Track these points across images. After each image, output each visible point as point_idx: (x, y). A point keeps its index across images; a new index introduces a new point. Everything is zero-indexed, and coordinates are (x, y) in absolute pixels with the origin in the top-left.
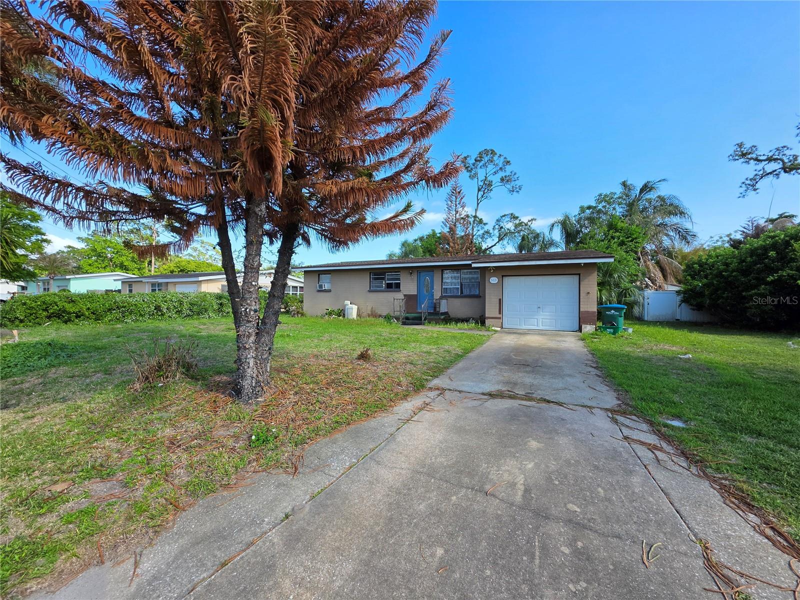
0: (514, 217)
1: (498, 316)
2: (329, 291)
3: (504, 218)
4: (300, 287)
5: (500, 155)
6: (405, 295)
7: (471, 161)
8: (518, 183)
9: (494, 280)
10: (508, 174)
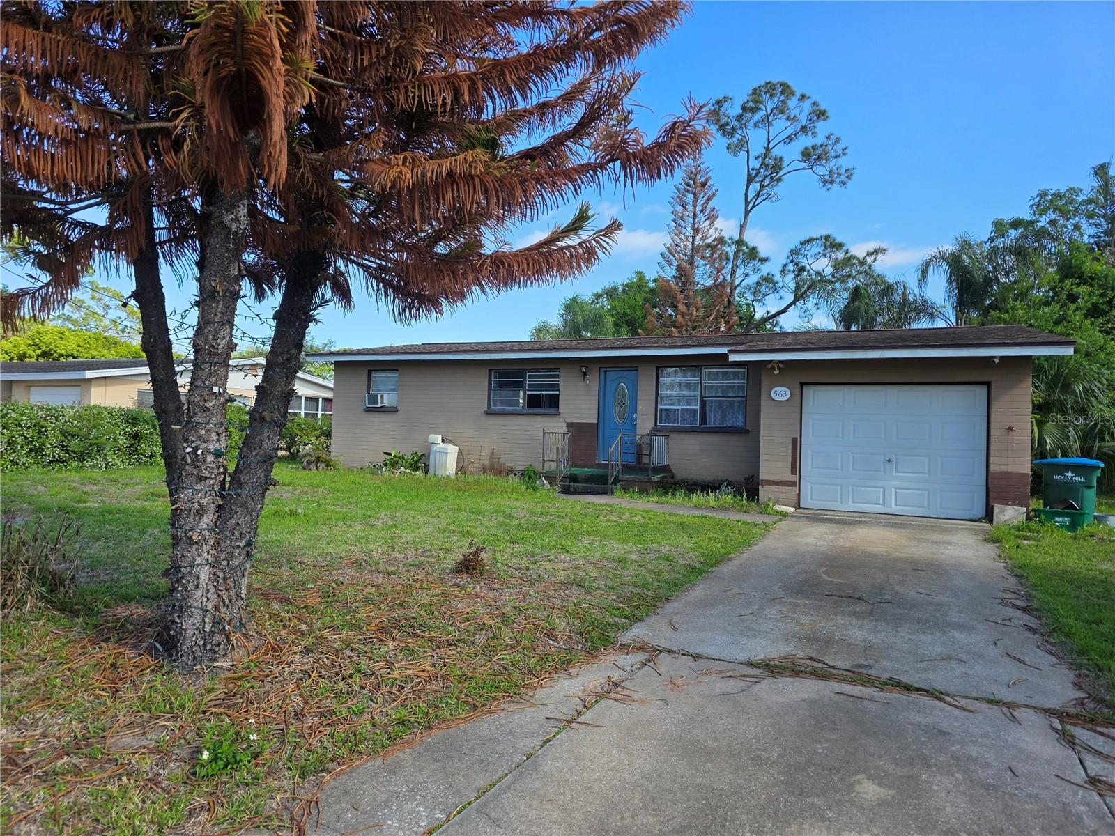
0: (832, 244)
1: (788, 477)
2: (393, 410)
3: (808, 247)
4: (326, 400)
5: (803, 96)
6: (569, 425)
7: (733, 110)
8: (844, 162)
9: (781, 393)
10: (820, 140)
